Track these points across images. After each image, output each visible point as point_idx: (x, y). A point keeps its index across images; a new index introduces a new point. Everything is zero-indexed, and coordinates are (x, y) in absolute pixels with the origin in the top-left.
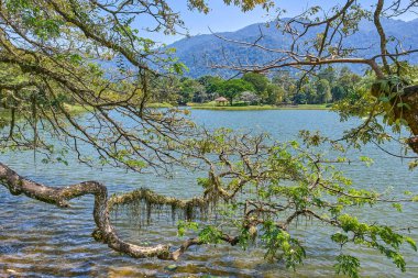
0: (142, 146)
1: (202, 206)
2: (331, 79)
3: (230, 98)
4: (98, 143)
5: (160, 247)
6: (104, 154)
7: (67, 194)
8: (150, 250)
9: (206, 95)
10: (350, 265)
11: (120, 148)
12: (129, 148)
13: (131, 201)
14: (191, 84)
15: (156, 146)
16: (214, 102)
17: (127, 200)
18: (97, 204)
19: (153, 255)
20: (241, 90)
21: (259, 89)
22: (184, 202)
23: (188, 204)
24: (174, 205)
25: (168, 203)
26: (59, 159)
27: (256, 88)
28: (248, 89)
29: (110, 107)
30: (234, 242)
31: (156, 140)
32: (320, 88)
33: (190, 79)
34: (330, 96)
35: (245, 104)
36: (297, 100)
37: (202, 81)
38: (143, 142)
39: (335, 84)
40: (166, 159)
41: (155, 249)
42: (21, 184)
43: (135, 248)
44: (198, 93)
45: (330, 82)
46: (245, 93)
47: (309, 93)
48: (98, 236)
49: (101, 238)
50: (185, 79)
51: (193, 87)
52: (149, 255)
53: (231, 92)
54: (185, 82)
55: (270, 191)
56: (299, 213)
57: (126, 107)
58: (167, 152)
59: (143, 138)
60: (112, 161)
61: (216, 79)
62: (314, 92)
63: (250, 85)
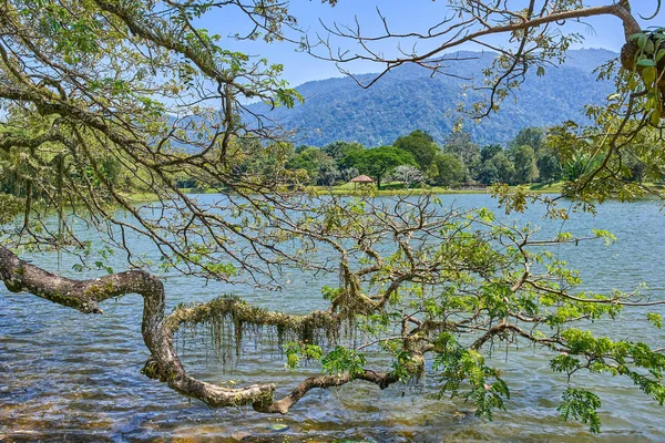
0: (229, 235)
1: (330, 327)
2: (536, 145)
3: (378, 176)
4: (158, 232)
5: (256, 389)
8: (239, 393)
9: (338, 173)
10: (584, 404)
11: (194, 239)
12: (209, 239)
13: (207, 318)
14: (314, 155)
15: (253, 235)
16: (351, 185)
17: (200, 316)
18: (147, 312)
19: (244, 402)
20: (394, 163)
21: (424, 161)
22: (299, 319)
23: (306, 323)
24: (282, 326)
25: (270, 322)
26: (99, 264)
27: (419, 160)
28: (406, 161)
29: (175, 167)
30: (385, 382)
31: (252, 224)
32: (520, 159)
33: (312, 148)
34: (536, 173)
35: (401, 186)
36: (484, 179)
37: (331, 151)
38: (232, 228)
39: (542, 152)
40: (271, 256)
41: (248, 392)
42: (22, 272)
43: (213, 389)
44: (325, 170)
45: (536, 150)
46: (400, 168)
47: (503, 168)
48: (152, 369)
49: (158, 370)
50: (303, 148)
51: (316, 161)
52: (237, 401)
53: (377, 166)
54: (304, 152)
55: (445, 304)
56: (494, 332)
57: (201, 166)
58: (270, 243)
59: (232, 222)
60: (182, 265)
61: (354, 147)
62: (512, 166)
63: (409, 154)
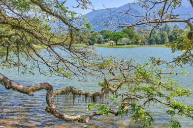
0: (71, 65)
1: (101, 96)
2: (168, 31)
3: (116, 41)
4: (49, 64)
5: (79, 116)
6: (52, 69)
7: (33, 89)
8: (74, 118)
9: (104, 40)
11: (60, 66)
12: (65, 66)
13: (65, 93)
14: (96, 34)
15: (78, 66)
16: (108, 44)
17: (63, 93)
18: (47, 94)
19: (75, 120)
20: (121, 37)
21: (131, 37)
22: (92, 93)
23: (94, 94)
24: (86, 95)
25: (83, 94)
26: (30, 72)
27: (129, 36)
28: (125, 37)
29: (54, 46)
30: (117, 114)
31: (78, 62)
32: (162, 36)
33: (96, 32)
34: (167, 40)
35: (124, 44)
36: (151, 42)
37: (102, 33)
38: (72, 64)
39: (170, 34)
40: (82, 72)
41: (77, 117)
42: (10, 84)
43: (66, 116)
44: (99, 39)
45: (168, 33)
46: (123, 39)
47: (156, 39)
48: (48, 110)
49: (50, 111)
50: (93, 32)
51: (97, 36)
52: (73, 120)
53: (116, 38)
54: (93, 33)
55: (135, 89)
56: (150, 100)
57: (63, 46)
58: (83, 68)
59: (71, 61)
60: (56, 73)
61: (109, 32)
62: (159, 38)
63: (126, 34)
